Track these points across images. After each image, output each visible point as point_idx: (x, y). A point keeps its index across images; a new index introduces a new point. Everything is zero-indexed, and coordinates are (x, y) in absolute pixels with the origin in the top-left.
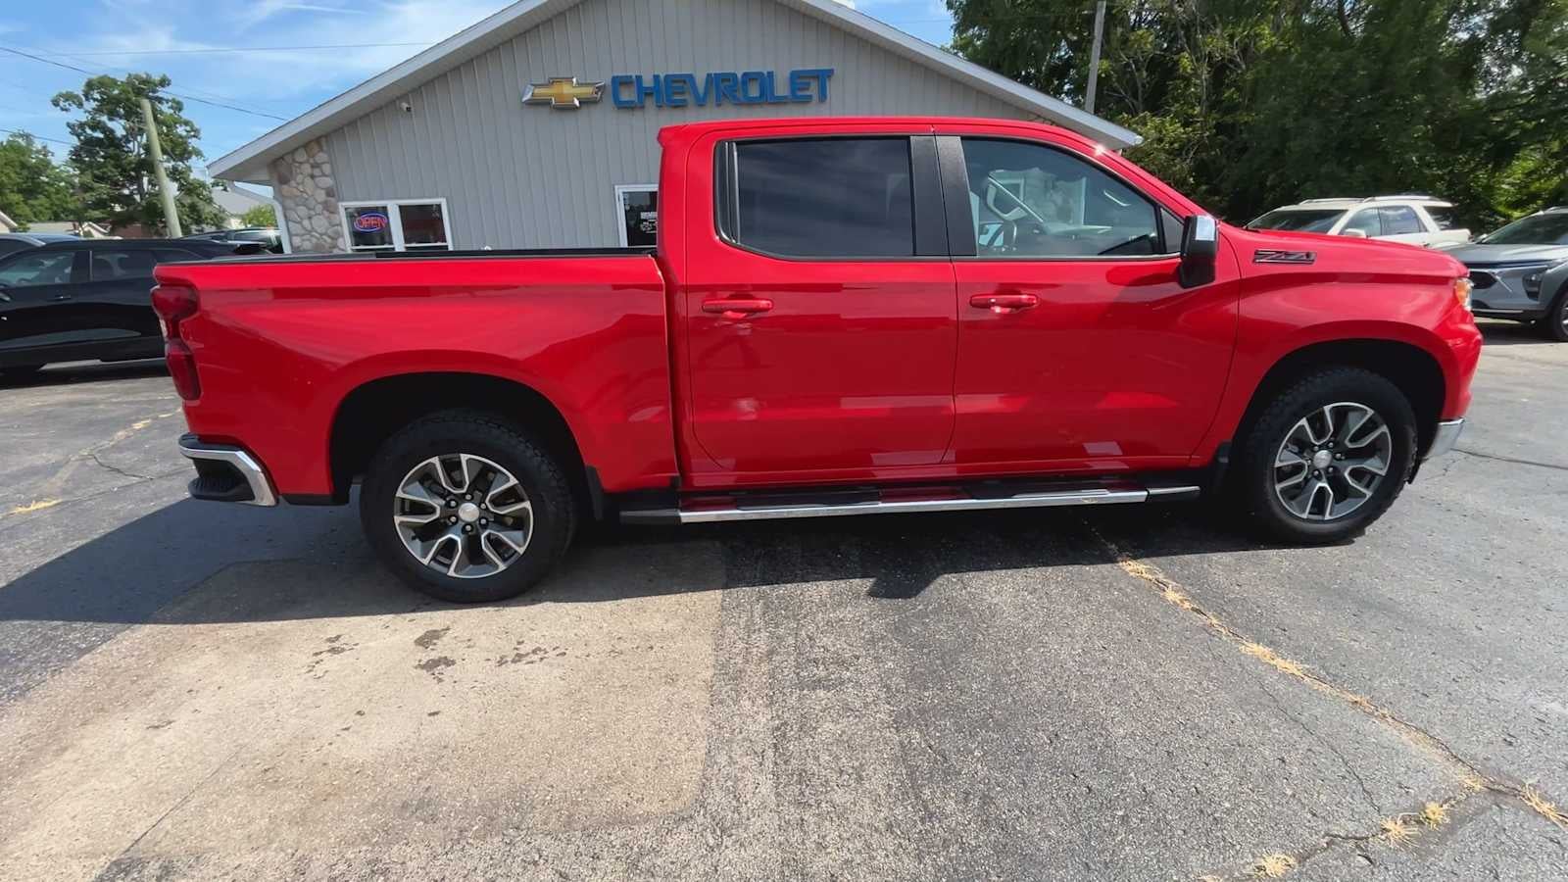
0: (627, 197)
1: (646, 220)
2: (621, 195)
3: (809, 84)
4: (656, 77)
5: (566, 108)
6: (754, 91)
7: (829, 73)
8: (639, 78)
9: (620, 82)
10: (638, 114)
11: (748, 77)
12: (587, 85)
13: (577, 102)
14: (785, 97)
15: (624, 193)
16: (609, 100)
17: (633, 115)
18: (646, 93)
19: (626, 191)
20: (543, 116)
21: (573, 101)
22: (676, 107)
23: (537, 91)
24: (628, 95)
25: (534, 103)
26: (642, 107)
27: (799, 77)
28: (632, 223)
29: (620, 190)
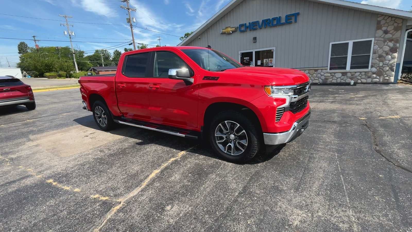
0: (241, 54)
1: (245, 60)
2: (240, 53)
3: (291, 18)
4: (249, 23)
5: (229, 34)
6: (275, 23)
7: (298, 14)
8: (245, 24)
9: (241, 26)
10: (245, 33)
11: (274, 19)
12: (233, 28)
13: (231, 32)
14: (284, 23)
15: (241, 53)
16: (238, 30)
17: (244, 33)
18: (247, 28)
19: (241, 52)
20: (225, 36)
21: (230, 32)
22: (254, 30)
23: (223, 31)
24: (243, 29)
25: (223, 33)
26: (246, 31)
27: (288, 17)
28: (242, 60)
29: (240, 52)
